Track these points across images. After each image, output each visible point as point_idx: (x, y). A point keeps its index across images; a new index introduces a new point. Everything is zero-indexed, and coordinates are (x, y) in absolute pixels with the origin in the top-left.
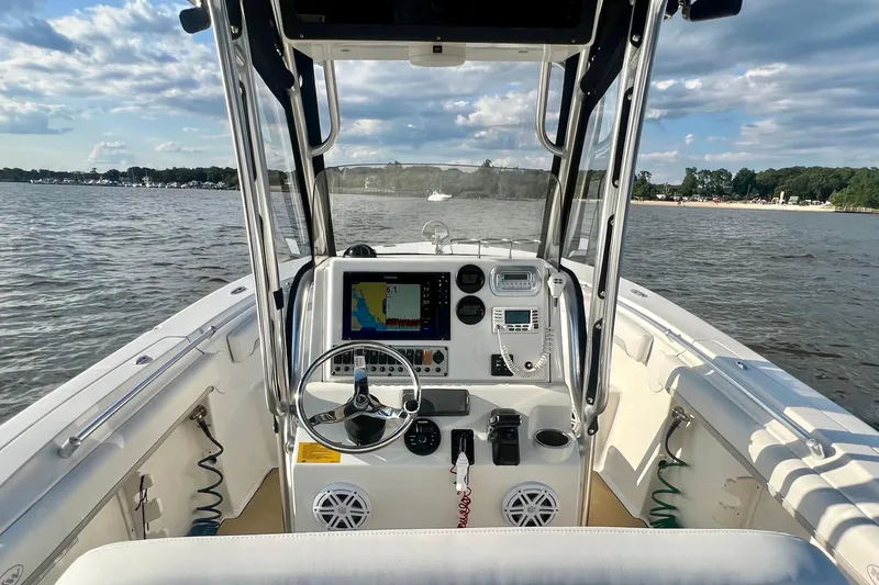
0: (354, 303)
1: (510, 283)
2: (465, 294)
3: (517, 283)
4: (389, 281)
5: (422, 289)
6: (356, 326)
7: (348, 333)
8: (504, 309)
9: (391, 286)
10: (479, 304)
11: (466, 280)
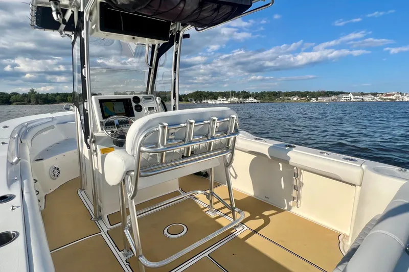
0: (104, 108)
1: (147, 101)
2: (136, 104)
3: (149, 100)
4: (113, 102)
5: (124, 103)
6: (106, 115)
7: (104, 117)
8: (147, 107)
9: (115, 103)
10: (141, 106)
11: (135, 100)
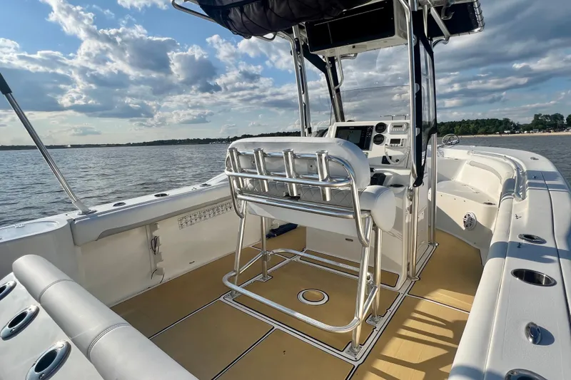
1: (395, 129)
2: (377, 133)
3: (399, 129)
4: (351, 129)
5: (362, 132)
8: (390, 139)
10: (382, 137)
11: (379, 128)
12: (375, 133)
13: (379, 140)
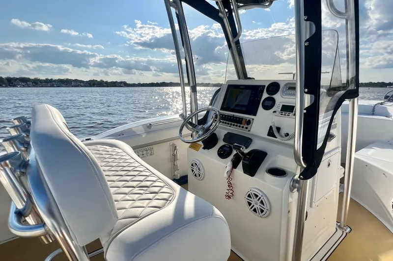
0: (228, 96)
1: (289, 91)
2: (268, 96)
3: (293, 92)
5: (252, 92)
6: (226, 105)
7: (222, 108)
8: (282, 104)
9: (241, 91)
10: (274, 101)
11: (270, 89)
12: (265, 95)
13: (269, 104)
